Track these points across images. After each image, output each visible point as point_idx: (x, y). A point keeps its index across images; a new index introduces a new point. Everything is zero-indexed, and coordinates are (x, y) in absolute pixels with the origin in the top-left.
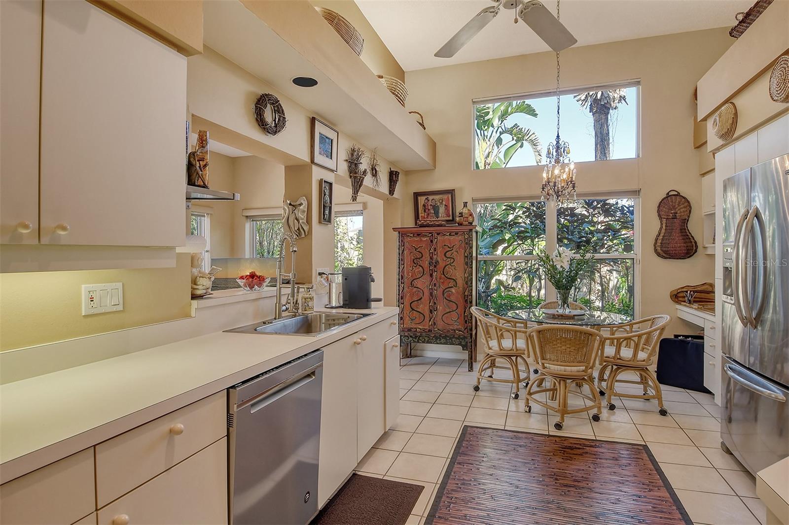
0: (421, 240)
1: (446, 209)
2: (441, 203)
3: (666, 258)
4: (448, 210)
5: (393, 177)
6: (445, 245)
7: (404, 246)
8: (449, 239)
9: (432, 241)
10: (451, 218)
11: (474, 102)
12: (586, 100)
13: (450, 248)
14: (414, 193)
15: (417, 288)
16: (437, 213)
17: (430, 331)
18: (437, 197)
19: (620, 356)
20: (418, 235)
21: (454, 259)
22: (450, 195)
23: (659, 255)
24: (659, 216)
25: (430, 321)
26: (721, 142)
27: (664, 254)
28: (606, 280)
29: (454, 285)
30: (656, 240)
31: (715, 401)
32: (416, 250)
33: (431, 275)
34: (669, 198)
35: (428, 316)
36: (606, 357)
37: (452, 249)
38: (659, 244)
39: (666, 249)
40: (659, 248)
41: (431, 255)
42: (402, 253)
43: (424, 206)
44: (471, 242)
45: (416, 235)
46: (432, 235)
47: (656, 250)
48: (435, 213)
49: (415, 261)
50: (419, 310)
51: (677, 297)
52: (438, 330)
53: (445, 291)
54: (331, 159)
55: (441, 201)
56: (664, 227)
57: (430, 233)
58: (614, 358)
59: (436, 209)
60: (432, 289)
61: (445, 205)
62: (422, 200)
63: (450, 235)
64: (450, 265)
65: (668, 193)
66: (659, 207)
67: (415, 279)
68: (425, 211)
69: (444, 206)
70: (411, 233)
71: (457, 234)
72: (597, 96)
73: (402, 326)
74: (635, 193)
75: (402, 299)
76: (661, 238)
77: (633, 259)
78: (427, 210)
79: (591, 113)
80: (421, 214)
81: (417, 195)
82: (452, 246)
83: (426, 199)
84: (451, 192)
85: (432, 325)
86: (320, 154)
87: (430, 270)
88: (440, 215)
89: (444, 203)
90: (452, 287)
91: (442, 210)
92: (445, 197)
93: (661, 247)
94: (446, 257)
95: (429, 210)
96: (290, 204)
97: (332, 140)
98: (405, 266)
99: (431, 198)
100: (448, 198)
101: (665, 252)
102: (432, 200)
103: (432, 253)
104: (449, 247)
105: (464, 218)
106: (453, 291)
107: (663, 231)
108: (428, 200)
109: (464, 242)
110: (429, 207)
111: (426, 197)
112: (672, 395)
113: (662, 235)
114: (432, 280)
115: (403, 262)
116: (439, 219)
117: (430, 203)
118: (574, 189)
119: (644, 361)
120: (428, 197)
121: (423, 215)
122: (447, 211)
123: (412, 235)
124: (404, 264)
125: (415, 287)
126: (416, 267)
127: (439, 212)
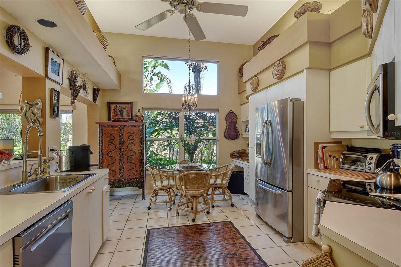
0: (114, 129)
1: (127, 112)
2: (125, 109)
3: (228, 139)
4: (129, 113)
5: (96, 92)
6: (129, 132)
7: (103, 132)
8: (131, 129)
9: (120, 130)
10: (130, 118)
11: (143, 57)
12: (191, 65)
13: (132, 134)
14: (108, 102)
16: (122, 114)
17: (120, 180)
18: (122, 106)
19: (216, 183)
20: (112, 126)
21: (133, 140)
22: (130, 105)
23: (226, 138)
24: (226, 121)
25: (119, 175)
26: (252, 92)
27: (228, 138)
28: (199, 149)
29: (134, 154)
30: (225, 131)
31: (250, 197)
32: (110, 135)
33: (120, 149)
34: (230, 114)
35: (118, 172)
36: (210, 184)
37: (133, 135)
38: (226, 133)
39: (229, 135)
40: (226, 135)
41: (120, 138)
42: (102, 137)
43: (114, 110)
44: (143, 131)
45: (110, 126)
46: (121, 127)
47: (225, 136)
48: (121, 114)
49: (110, 141)
50: (112, 169)
51: (233, 155)
52: (125, 179)
53: (129, 158)
54: (59, 76)
55: (124, 108)
56: (228, 126)
57: (119, 125)
58: (214, 184)
59: (121, 112)
60: (121, 157)
61: (127, 110)
62: (112, 107)
63: (131, 127)
64: (132, 143)
65: (229, 112)
66: (226, 117)
67: (110, 152)
68: (114, 113)
69: (126, 111)
70: (108, 125)
71: (135, 126)
72: (195, 65)
74: (217, 110)
75: (101, 163)
76: (227, 130)
77: (216, 139)
78: (116, 113)
79: (193, 72)
80: (112, 114)
81: (109, 104)
83: (115, 106)
84: (131, 103)
85: (121, 177)
86: (52, 72)
87: (119, 146)
88: (124, 116)
89: (126, 109)
90: (133, 155)
91: (125, 113)
92: (127, 106)
93: (227, 134)
94: (130, 139)
95: (117, 112)
96: (27, 103)
97: (59, 64)
98: (104, 145)
99: (118, 105)
100: (129, 106)
101: (228, 136)
102: (119, 107)
103: (121, 137)
104: (131, 133)
105: (138, 118)
106: (134, 157)
107: (228, 127)
108: (117, 107)
109: (139, 130)
111: (115, 105)
112: (235, 197)
113: (227, 129)
114: (121, 152)
115: (102, 142)
116: (123, 118)
117: (118, 108)
118: (197, 107)
119: (225, 184)
120: (117, 105)
121: (113, 115)
123: (108, 126)
124: (102, 143)
125: (110, 156)
126: (110, 145)
127: (123, 114)
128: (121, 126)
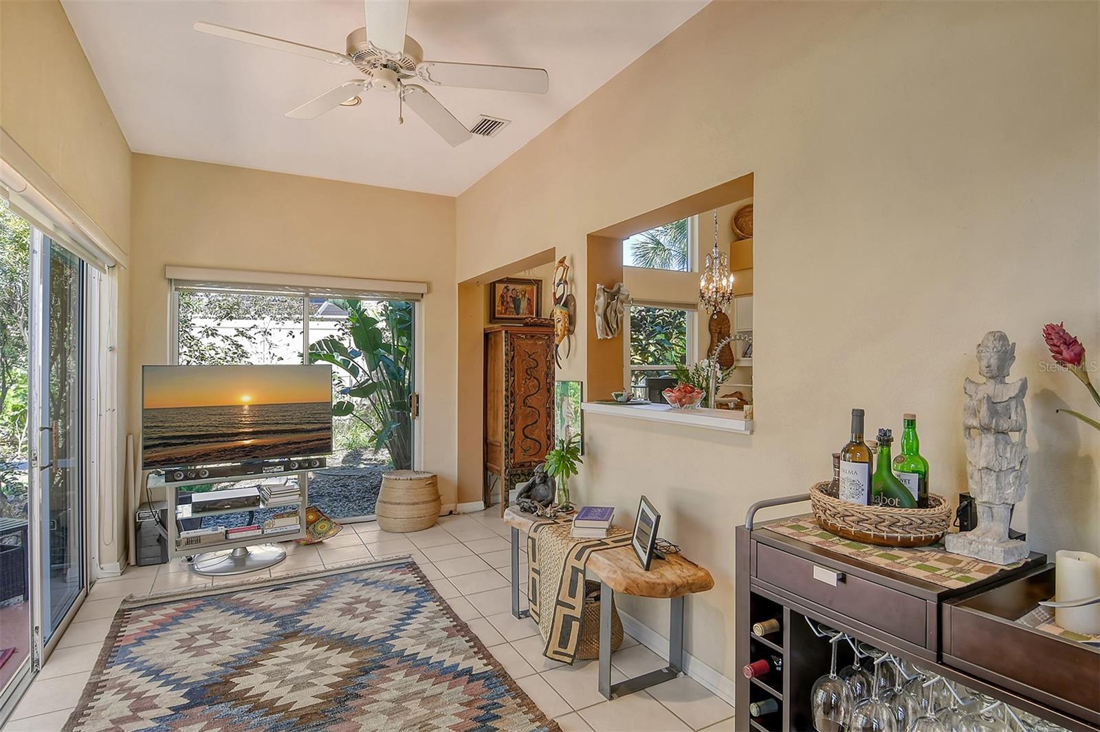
0: (536, 344)
1: (528, 304)
2: (524, 296)
4: (532, 306)
7: (513, 350)
9: (549, 346)
15: (531, 407)
16: (517, 308)
18: (519, 287)
20: (532, 337)
22: (536, 287)
24: (710, 330)
30: (709, 352)
32: (529, 357)
33: (549, 390)
34: (716, 315)
35: (545, 443)
41: (548, 364)
42: (512, 360)
43: (502, 296)
45: (529, 337)
48: (515, 308)
49: (529, 372)
50: (534, 437)
55: (523, 293)
57: (547, 335)
59: (516, 301)
60: (550, 408)
61: (528, 299)
66: (709, 322)
67: (530, 396)
68: (502, 304)
69: (526, 300)
70: (523, 334)
73: (512, 461)
75: (511, 424)
78: (505, 303)
80: (498, 308)
81: (496, 281)
83: (505, 288)
84: (538, 283)
87: (547, 383)
88: (521, 311)
89: (527, 295)
91: (524, 304)
92: (528, 288)
95: (508, 302)
98: (516, 380)
99: (511, 287)
100: (532, 290)
102: (513, 290)
103: (549, 361)
108: (508, 290)
110: (509, 299)
111: (506, 285)
114: (550, 396)
115: (512, 374)
117: (510, 294)
120: (509, 285)
121: (500, 309)
122: (529, 306)
123: (524, 337)
124: (514, 376)
125: (529, 407)
126: (530, 379)
127: (519, 307)
128: (549, 337)
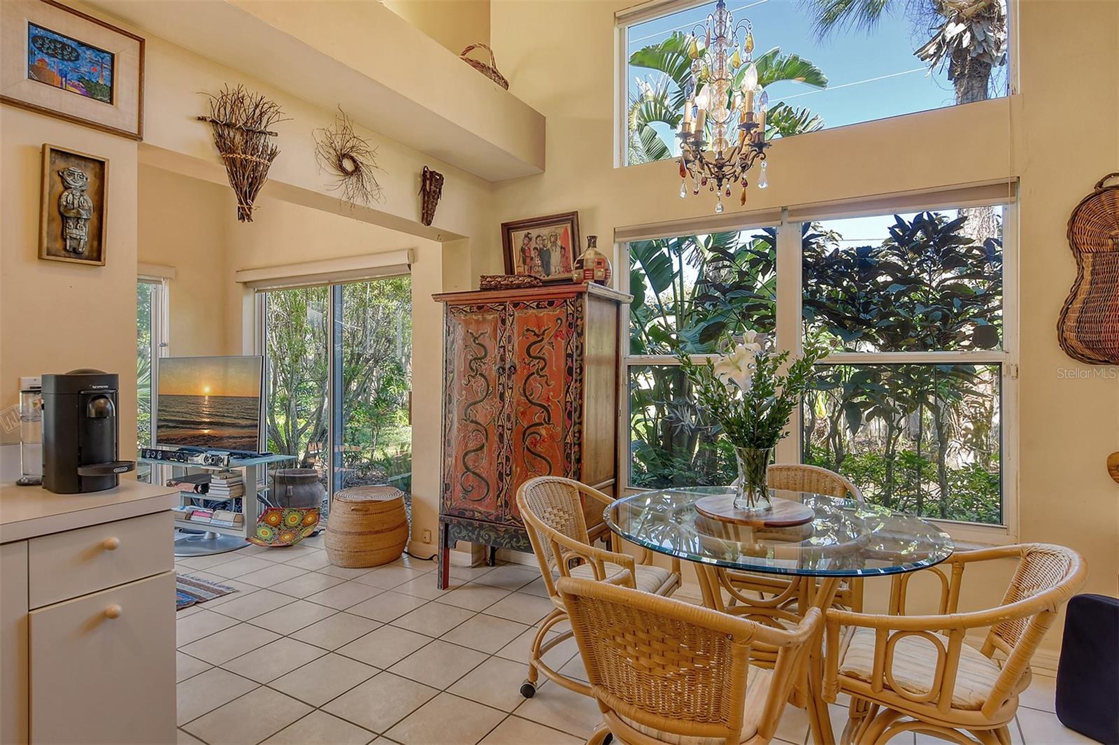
0: (484, 319)
1: (563, 256)
2: (554, 243)
3: (1092, 361)
4: (567, 258)
5: (430, 187)
6: (528, 330)
7: (453, 332)
8: (536, 316)
9: (503, 322)
11: (619, 18)
13: (538, 336)
14: (502, 224)
15: (477, 423)
16: (546, 265)
17: (498, 518)
18: (545, 231)
20: (480, 308)
21: (544, 359)
22: (569, 226)
23: (1072, 353)
24: (1075, 247)
25: (498, 496)
27: (1087, 352)
29: (544, 419)
30: (1065, 312)
32: (474, 341)
33: (502, 396)
34: (1103, 197)
35: (496, 486)
37: (542, 339)
38: (1071, 323)
39: (1094, 337)
40: (1073, 335)
41: (502, 353)
42: (451, 348)
43: (523, 250)
44: (579, 322)
45: (475, 309)
46: (505, 309)
47: (1063, 341)
48: (542, 265)
49: (473, 366)
50: (478, 472)
52: (514, 518)
53: (528, 432)
54: (111, 102)
55: (553, 239)
56: (1087, 276)
59: (544, 254)
60: (502, 426)
61: (562, 248)
62: (518, 238)
63: (538, 306)
64: (538, 374)
65: (1100, 184)
66: (1073, 221)
67: (472, 404)
68: (524, 263)
69: (558, 249)
70: (468, 305)
71: (551, 304)
72: (961, 42)
73: (449, 503)
74: (1007, 189)
75: (449, 446)
76: (1077, 305)
77: (1000, 364)
78: (528, 260)
79: (952, 82)
81: (508, 229)
82: (542, 331)
83: (526, 236)
84: (571, 219)
85: (501, 506)
87: (499, 385)
88: (553, 269)
89: (559, 243)
90: (541, 424)
91: (556, 258)
92: (559, 229)
93: (1079, 328)
94: (531, 357)
95: (532, 259)
97: (113, 56)
98: (456, 376)
99: (534, 233)
100: (566, 230)
101: (1089, 345)
102: (536, 239)
103: (504, 347)
104: (535, 334)
105: (584, 271)
106: (543, 432)
107: (1085, 287)
108: (530, 239)
109: (564, 321)
110: (532, 252)
111: (526, 232)
113: (1081, 297)
114: (504, 406)
115: (452, 368)
116: (550, 277)
117: (533, 244)
120: (529, 231)
121: (521, 269)
122: (564, 259)
123: (468, 309)
124: (452, 372)
125: (472, 421)
126: (473, 377)
127: (549, 262)
128: (505, 307)
